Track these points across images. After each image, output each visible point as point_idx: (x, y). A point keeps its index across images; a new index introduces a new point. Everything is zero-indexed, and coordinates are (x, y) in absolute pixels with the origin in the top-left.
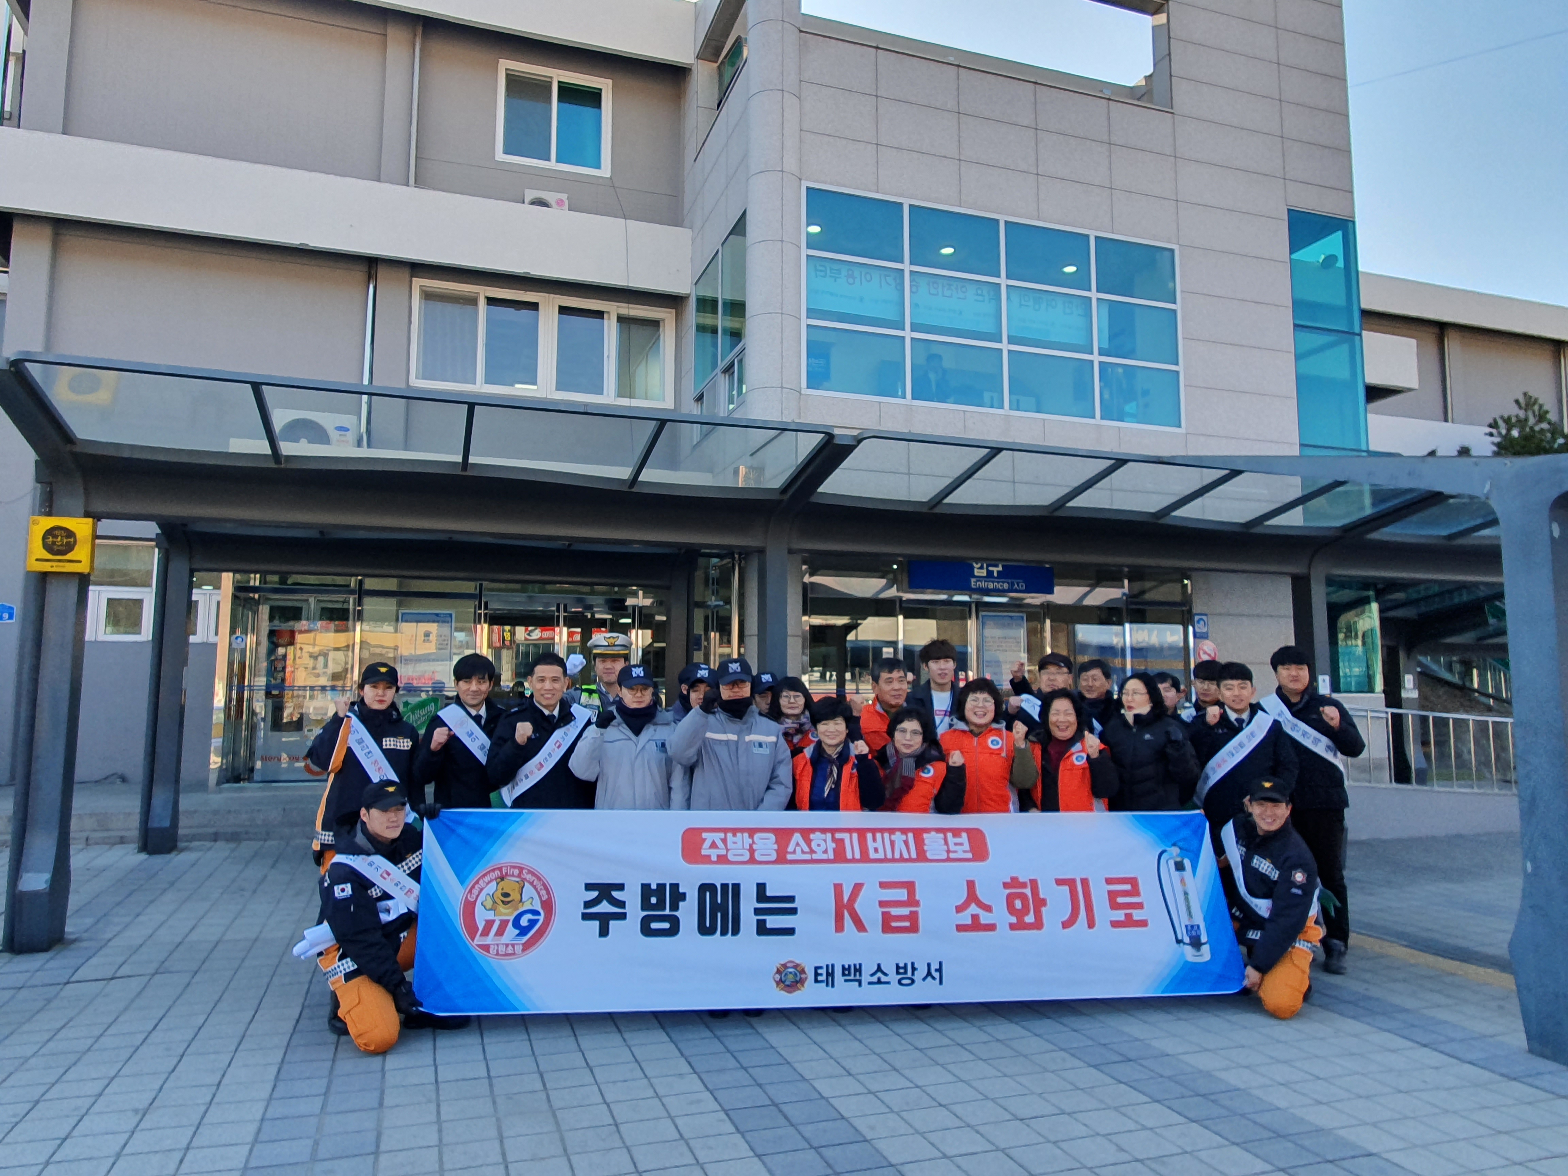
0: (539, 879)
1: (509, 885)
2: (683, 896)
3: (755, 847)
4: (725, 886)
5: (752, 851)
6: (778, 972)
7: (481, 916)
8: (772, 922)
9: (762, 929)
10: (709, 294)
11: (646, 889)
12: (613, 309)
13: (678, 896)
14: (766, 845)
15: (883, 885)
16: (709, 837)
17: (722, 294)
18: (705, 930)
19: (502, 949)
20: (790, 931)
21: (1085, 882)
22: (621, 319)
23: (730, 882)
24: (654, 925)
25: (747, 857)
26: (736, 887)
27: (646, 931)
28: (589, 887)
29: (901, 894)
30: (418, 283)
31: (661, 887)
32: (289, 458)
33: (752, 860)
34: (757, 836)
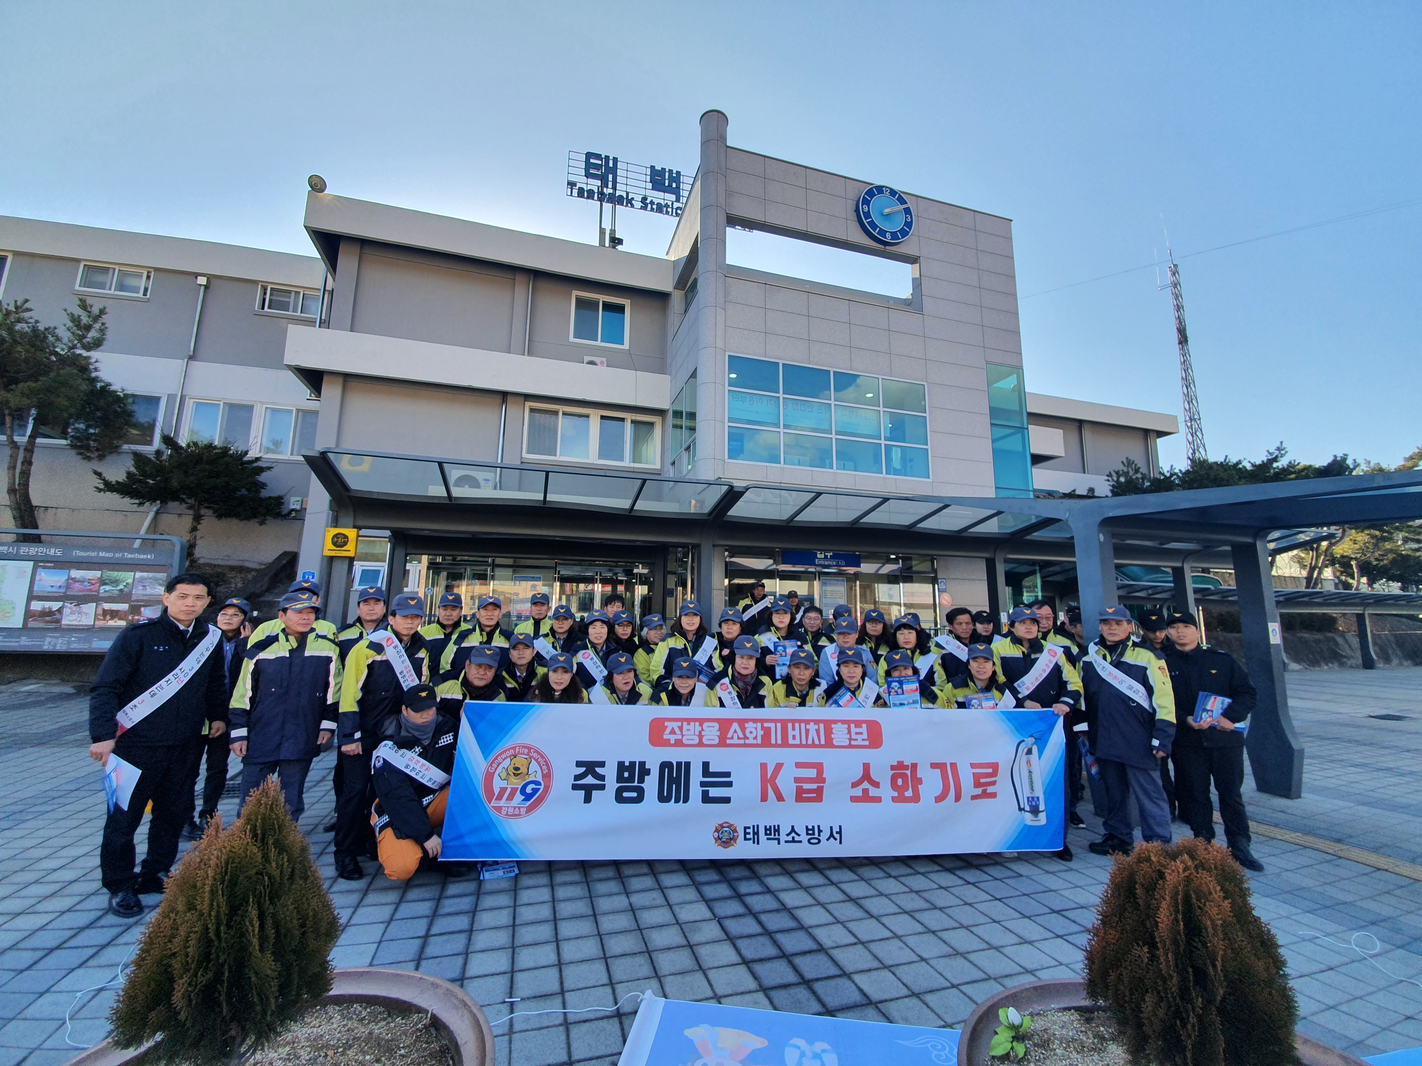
0: (543, 757)
1: (520, 761)
2: (648, 772)
3: (703, 733)
4: (679, 764)
5: (700, 736)
6: (717, 831)
7: (498, 784)
8: (714, 792)
9: (706, 799)
10: (679, 409)
11: (621, 765)
12: (629, 416)
13: (645, 772)
14: (712, 733)
15: (799, 765)
16: (670, 725)
17: (685, 409)
18: (663, 798)
19: (511, 810)
20: (727, 800)
21: (954, 766)
22: (633, 422)
23: (683, 760)
24: (625, 794)
25: (696, 741)
26: (688, 764)
27: (619, 798)
28: (579, 764)
29: (812, 773)
30: (529, 404)
31: (633, 764)
32: (456, 498)
33: (701, 744)
34: (706, 725)
